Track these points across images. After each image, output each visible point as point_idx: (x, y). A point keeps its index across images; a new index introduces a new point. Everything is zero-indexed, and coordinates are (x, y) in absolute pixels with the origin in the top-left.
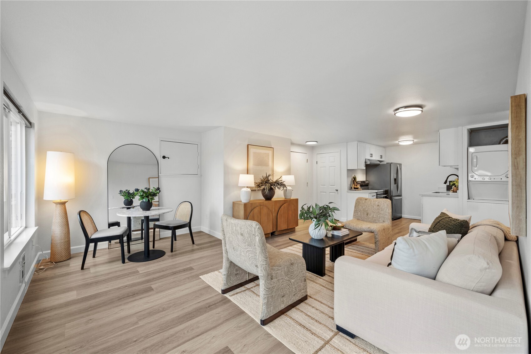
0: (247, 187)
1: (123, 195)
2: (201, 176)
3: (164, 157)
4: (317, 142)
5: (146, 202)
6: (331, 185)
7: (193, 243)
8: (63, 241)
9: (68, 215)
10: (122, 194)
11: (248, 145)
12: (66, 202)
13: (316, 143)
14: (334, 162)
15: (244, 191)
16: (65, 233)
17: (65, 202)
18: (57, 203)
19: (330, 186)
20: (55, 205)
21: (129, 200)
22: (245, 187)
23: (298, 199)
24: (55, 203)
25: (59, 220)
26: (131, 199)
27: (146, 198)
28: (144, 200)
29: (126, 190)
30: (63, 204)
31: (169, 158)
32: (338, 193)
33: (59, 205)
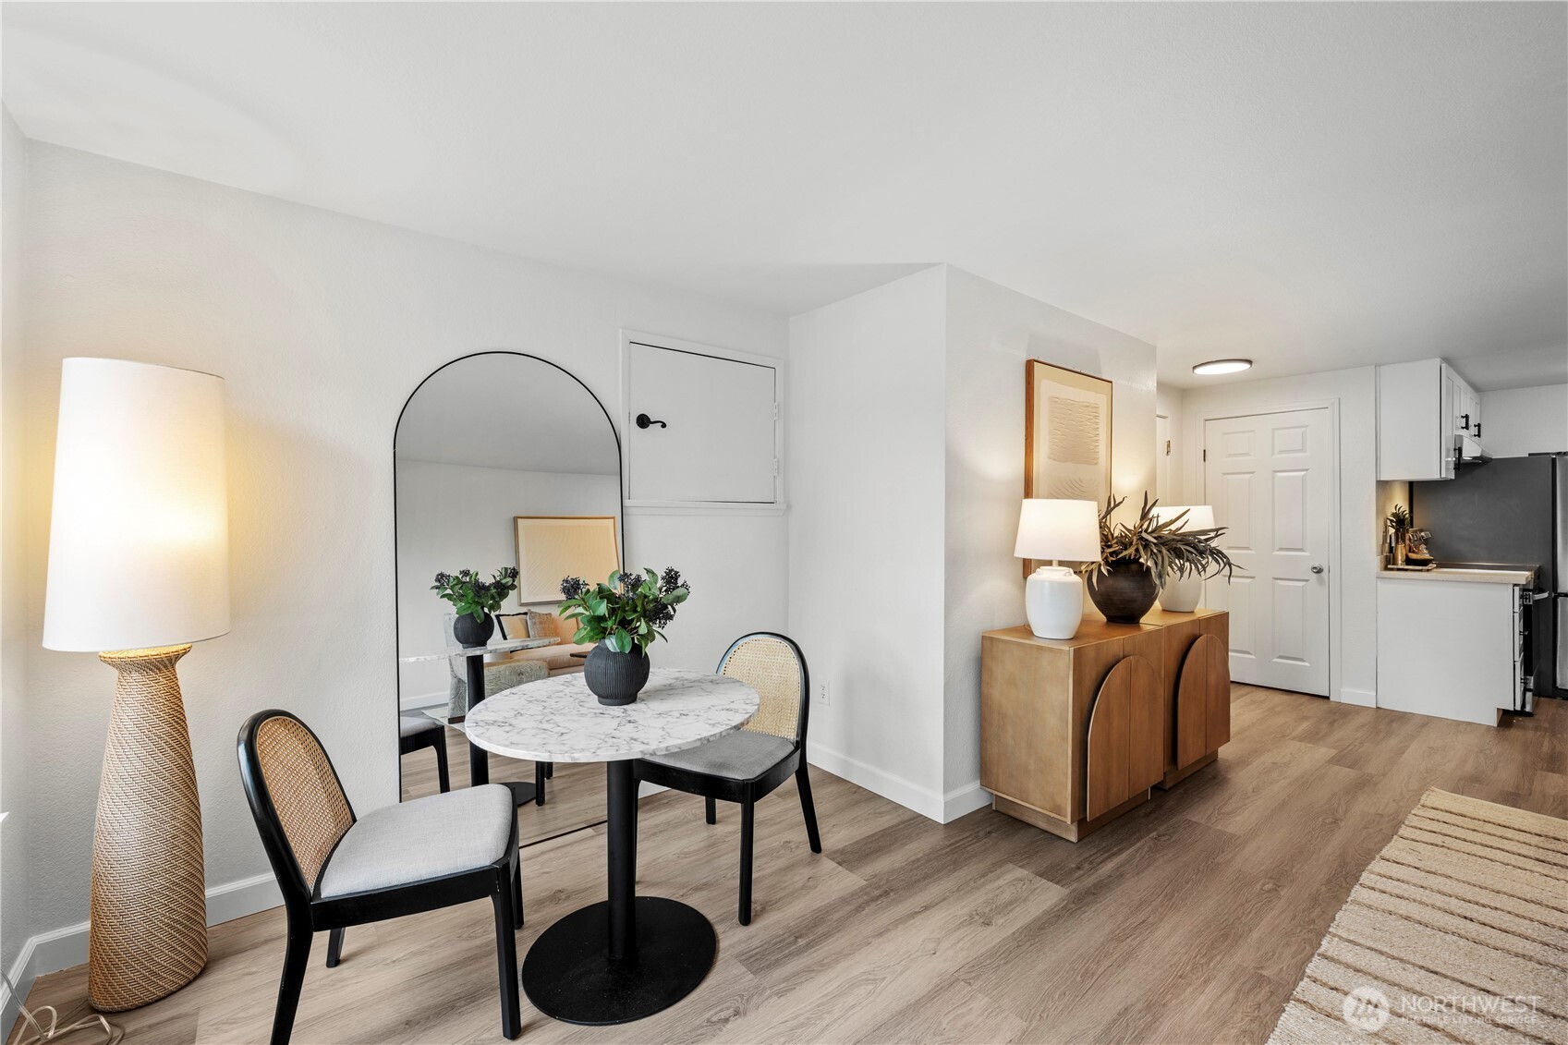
0: (1061, 563)
1: (449, 597)
2: (789, 507)
3: (643, 421)
4: (1250, 362)
5: (622, 653)
6: (1281, 549)
7: (816, 846)
8: (159, 882)
9: (190, 730)
10: (449, 591)
11: (1030, 366)
12: (178, 657)
13: (1246, 366)
14: (1302, 450)
15: (1052, 583)
16: (174, 837)
17: (170, 659)
18: (126, 666)
19: (1276, 553)
20: (116, 672)
21: (479, 617)
22: (1049, 563)
23: (1228, 613)
24: (112, 662)
25: (138, 764)
26: (485, 613)
27: (624, 633)
28: (611, 644)
29: (466, 573)
30: (164, 665)
31: (664, 425)
32: (1321, 582)
33: (135, 675)
